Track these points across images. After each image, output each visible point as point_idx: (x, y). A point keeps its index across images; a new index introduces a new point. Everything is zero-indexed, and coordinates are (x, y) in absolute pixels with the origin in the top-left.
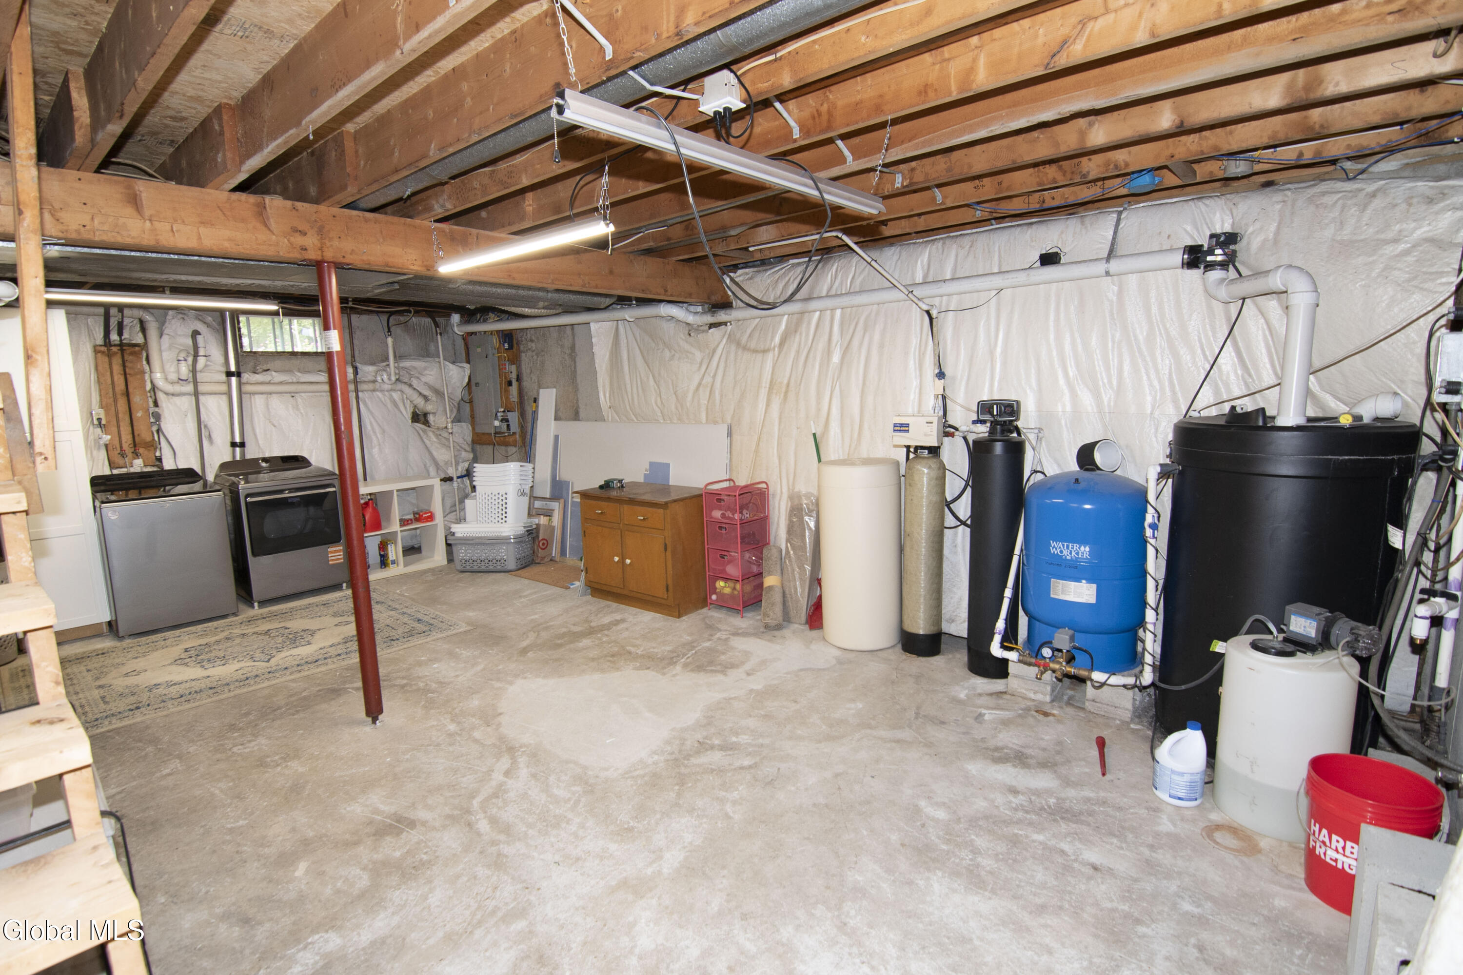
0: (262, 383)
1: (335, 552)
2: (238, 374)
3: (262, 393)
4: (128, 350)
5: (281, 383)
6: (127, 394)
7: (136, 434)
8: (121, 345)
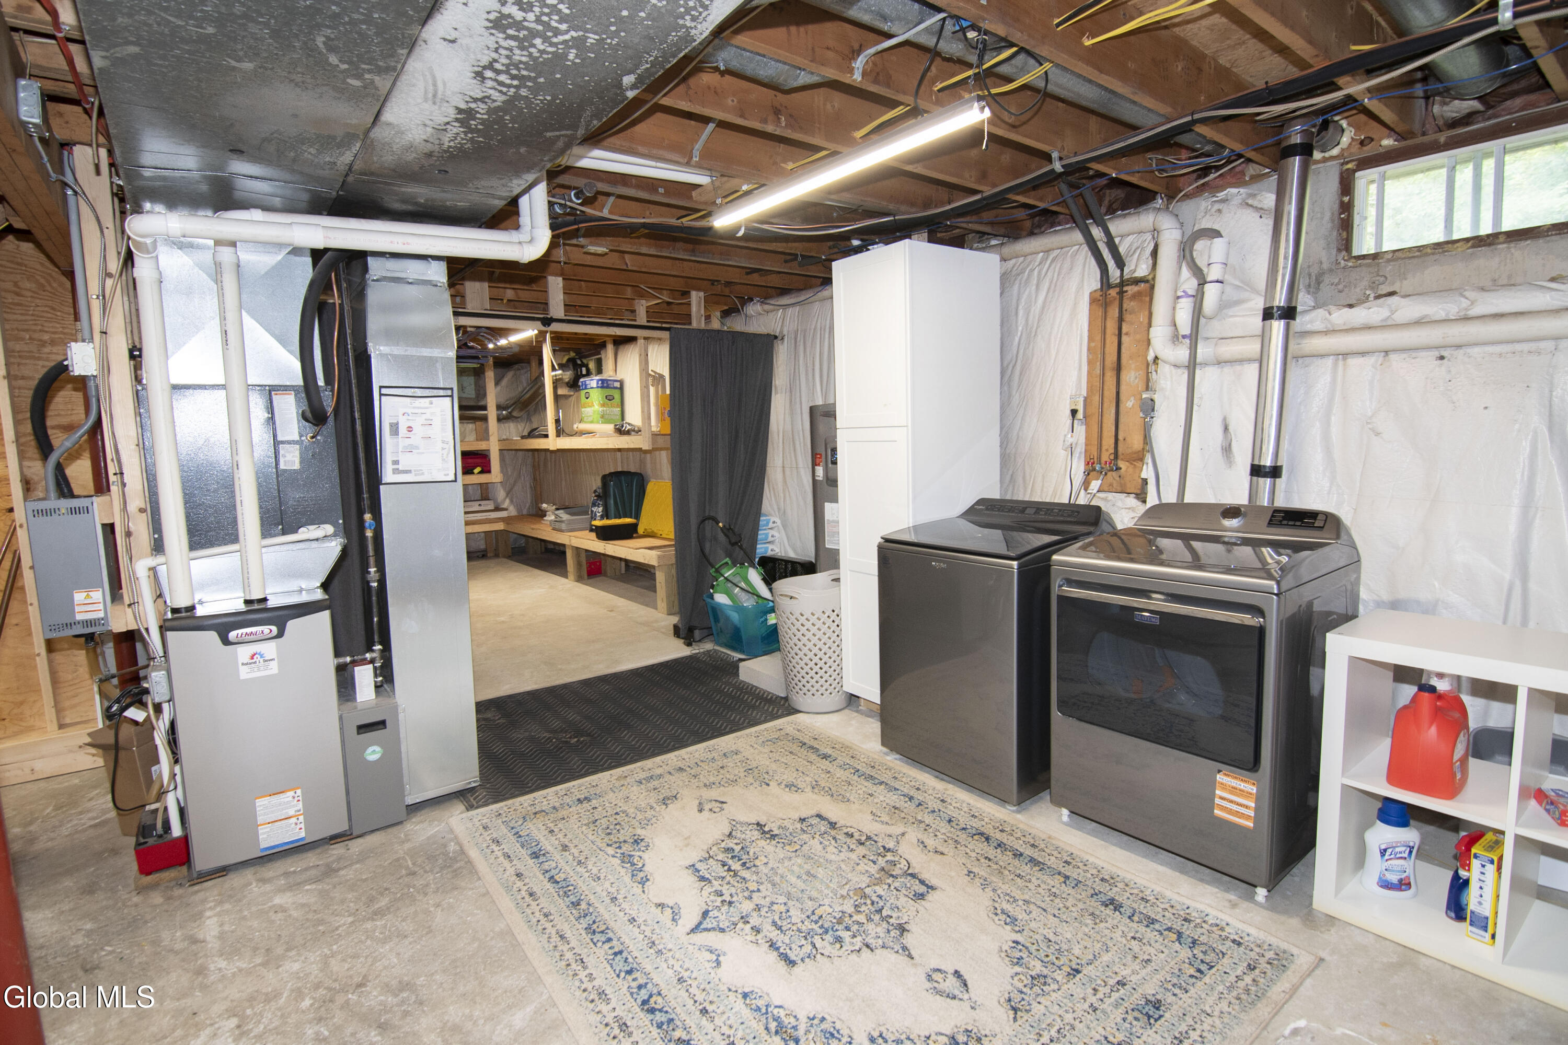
0: (1368, 328)
1: (1234, 790)
2: (1289, 313)
3: (1363, 354)
4: (1131, 290)
5: (1419, 323)
6: (1118, 368)
7: (1120, 437)
8: (1123, 283)
